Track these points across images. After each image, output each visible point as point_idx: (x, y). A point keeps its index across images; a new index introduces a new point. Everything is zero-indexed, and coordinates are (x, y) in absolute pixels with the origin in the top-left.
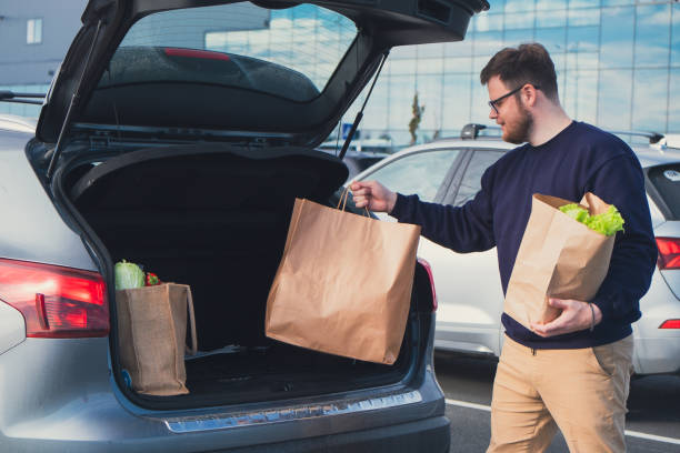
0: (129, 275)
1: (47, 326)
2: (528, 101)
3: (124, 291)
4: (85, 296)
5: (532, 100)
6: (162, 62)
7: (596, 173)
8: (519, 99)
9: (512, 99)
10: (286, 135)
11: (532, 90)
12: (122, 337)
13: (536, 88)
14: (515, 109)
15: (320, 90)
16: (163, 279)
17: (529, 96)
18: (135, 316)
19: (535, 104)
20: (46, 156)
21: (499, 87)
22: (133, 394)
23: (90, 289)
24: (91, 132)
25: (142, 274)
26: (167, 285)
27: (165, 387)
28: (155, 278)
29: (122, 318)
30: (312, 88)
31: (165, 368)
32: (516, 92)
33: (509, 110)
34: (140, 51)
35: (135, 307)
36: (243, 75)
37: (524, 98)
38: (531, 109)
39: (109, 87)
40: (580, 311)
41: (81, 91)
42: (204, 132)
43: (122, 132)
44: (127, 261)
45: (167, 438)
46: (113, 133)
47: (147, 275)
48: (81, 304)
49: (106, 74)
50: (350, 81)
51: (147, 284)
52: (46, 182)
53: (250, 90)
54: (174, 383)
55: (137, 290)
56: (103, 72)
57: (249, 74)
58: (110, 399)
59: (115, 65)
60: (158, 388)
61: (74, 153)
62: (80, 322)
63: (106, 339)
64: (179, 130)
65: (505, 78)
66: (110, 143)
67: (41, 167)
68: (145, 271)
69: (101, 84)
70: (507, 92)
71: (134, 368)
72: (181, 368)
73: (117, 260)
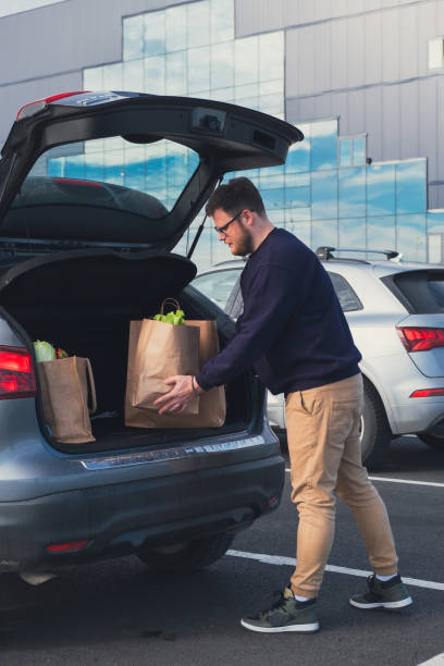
0: (44, 351)
2: (247, 223)
3: (42, 364)
4: (14, 366)
5: (250, 221)
9: (235, 224)
11: (250, 214)
12: (44, 400)
13: (252, 211)
15: (169, 210)
16: (71, 355)
17: (248, 218)
19: (252, 224)
21: (223, 217)
22: (53, 442)
25: (54, 351)
26: (74, 357)
27: (78, 436)
28: (64, 352)
29: (42, 384)
31: (76, 422)
32: (237, 218)
33: (234, 231)
34: (40, 180)
35: (51, 376)
36: (112, 199)
37: (244, 220)
38: (250, 227)
39: (19, 208)
42: (85, 243)
43: (32, 244)
44: (41, 341)
45: (84, 475)
48: (10, 372)
49: (18, 196)
50: (194, 200)
51: (58, 357)
54: (84, 433)
55: (51, 362)
56: (14, 197)
58: (36, 445)
60: (72, 438)
62: (12, 387)
63: (32, 400)
65: (227, 209)
66: (16, 254)
68: (56, 348)
69: (13, 205)
70: (231, 220)
71: (53, 423)
72: (87, 420)
73: (34, 339)
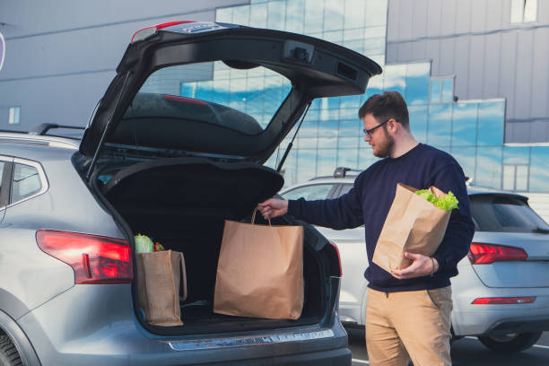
0: (144, 244)
1: (90, 277)
2: (392, 130)
3: (141, 255)
4: (116, 256)
5: (394, 129)
6: (164, 104)
7: (435, 176)
8: (385, 129)
9: (381, 129)
10: (241, 158)
11: (394, 123)
12: (140, 286)
13: (397, 121)
14: (383, 135)
15: (264, 128)
16: (166, 249)
17: (392, 127)
18: (148, 272)
19: (396, 132)
20: (85, 164)
21: (371, 121)
22: (146, 325)
23: (118, 251)
24: (115, 149)
25: (152, 244)
26: (170, 251)
27: (168, 320)
28: (161, 246)
29: (140, 273)
30: (258, 126)
31: (167, 307)
32: (383, 124)
33: (379, 136)
34: (150, 96)
35: (147, 266)
36: (214, 115)
37: (389, 128)
38: (393, 135)
39: (130, 119)
40: (425, 262)
41: (113, 120)
42: (188, 153)
43: (140, 151)
44: (142, 235)
45: (170, 355)
46: (130, 151)
47: (155, 244)
48: (112, 261)
49: (130, 108)
50: (285, 121)
51: (155, 250)
52: (86, 181)
53: (217, 125)
54: (174, 318)
55: (149, 254)
56: (127, 108)
57: (218, 116)
58: (130, 325)
59: (135, 103)
60: (163, 321)
61: (103, 163)
62: (112, 274)
63: (130, 285)
64: (172, 151)
65: (376, 115)
66: (127, 158)
67: (82, 172)
68: (154, 241)
69: (125, 117)
70: (378, 124)
71: (147, 307)
72: (177, 308)
73: (136, 234)
